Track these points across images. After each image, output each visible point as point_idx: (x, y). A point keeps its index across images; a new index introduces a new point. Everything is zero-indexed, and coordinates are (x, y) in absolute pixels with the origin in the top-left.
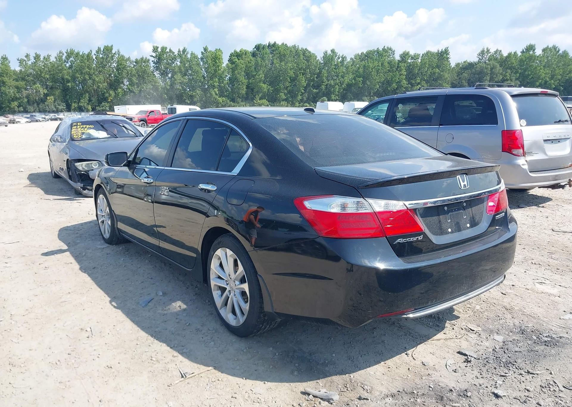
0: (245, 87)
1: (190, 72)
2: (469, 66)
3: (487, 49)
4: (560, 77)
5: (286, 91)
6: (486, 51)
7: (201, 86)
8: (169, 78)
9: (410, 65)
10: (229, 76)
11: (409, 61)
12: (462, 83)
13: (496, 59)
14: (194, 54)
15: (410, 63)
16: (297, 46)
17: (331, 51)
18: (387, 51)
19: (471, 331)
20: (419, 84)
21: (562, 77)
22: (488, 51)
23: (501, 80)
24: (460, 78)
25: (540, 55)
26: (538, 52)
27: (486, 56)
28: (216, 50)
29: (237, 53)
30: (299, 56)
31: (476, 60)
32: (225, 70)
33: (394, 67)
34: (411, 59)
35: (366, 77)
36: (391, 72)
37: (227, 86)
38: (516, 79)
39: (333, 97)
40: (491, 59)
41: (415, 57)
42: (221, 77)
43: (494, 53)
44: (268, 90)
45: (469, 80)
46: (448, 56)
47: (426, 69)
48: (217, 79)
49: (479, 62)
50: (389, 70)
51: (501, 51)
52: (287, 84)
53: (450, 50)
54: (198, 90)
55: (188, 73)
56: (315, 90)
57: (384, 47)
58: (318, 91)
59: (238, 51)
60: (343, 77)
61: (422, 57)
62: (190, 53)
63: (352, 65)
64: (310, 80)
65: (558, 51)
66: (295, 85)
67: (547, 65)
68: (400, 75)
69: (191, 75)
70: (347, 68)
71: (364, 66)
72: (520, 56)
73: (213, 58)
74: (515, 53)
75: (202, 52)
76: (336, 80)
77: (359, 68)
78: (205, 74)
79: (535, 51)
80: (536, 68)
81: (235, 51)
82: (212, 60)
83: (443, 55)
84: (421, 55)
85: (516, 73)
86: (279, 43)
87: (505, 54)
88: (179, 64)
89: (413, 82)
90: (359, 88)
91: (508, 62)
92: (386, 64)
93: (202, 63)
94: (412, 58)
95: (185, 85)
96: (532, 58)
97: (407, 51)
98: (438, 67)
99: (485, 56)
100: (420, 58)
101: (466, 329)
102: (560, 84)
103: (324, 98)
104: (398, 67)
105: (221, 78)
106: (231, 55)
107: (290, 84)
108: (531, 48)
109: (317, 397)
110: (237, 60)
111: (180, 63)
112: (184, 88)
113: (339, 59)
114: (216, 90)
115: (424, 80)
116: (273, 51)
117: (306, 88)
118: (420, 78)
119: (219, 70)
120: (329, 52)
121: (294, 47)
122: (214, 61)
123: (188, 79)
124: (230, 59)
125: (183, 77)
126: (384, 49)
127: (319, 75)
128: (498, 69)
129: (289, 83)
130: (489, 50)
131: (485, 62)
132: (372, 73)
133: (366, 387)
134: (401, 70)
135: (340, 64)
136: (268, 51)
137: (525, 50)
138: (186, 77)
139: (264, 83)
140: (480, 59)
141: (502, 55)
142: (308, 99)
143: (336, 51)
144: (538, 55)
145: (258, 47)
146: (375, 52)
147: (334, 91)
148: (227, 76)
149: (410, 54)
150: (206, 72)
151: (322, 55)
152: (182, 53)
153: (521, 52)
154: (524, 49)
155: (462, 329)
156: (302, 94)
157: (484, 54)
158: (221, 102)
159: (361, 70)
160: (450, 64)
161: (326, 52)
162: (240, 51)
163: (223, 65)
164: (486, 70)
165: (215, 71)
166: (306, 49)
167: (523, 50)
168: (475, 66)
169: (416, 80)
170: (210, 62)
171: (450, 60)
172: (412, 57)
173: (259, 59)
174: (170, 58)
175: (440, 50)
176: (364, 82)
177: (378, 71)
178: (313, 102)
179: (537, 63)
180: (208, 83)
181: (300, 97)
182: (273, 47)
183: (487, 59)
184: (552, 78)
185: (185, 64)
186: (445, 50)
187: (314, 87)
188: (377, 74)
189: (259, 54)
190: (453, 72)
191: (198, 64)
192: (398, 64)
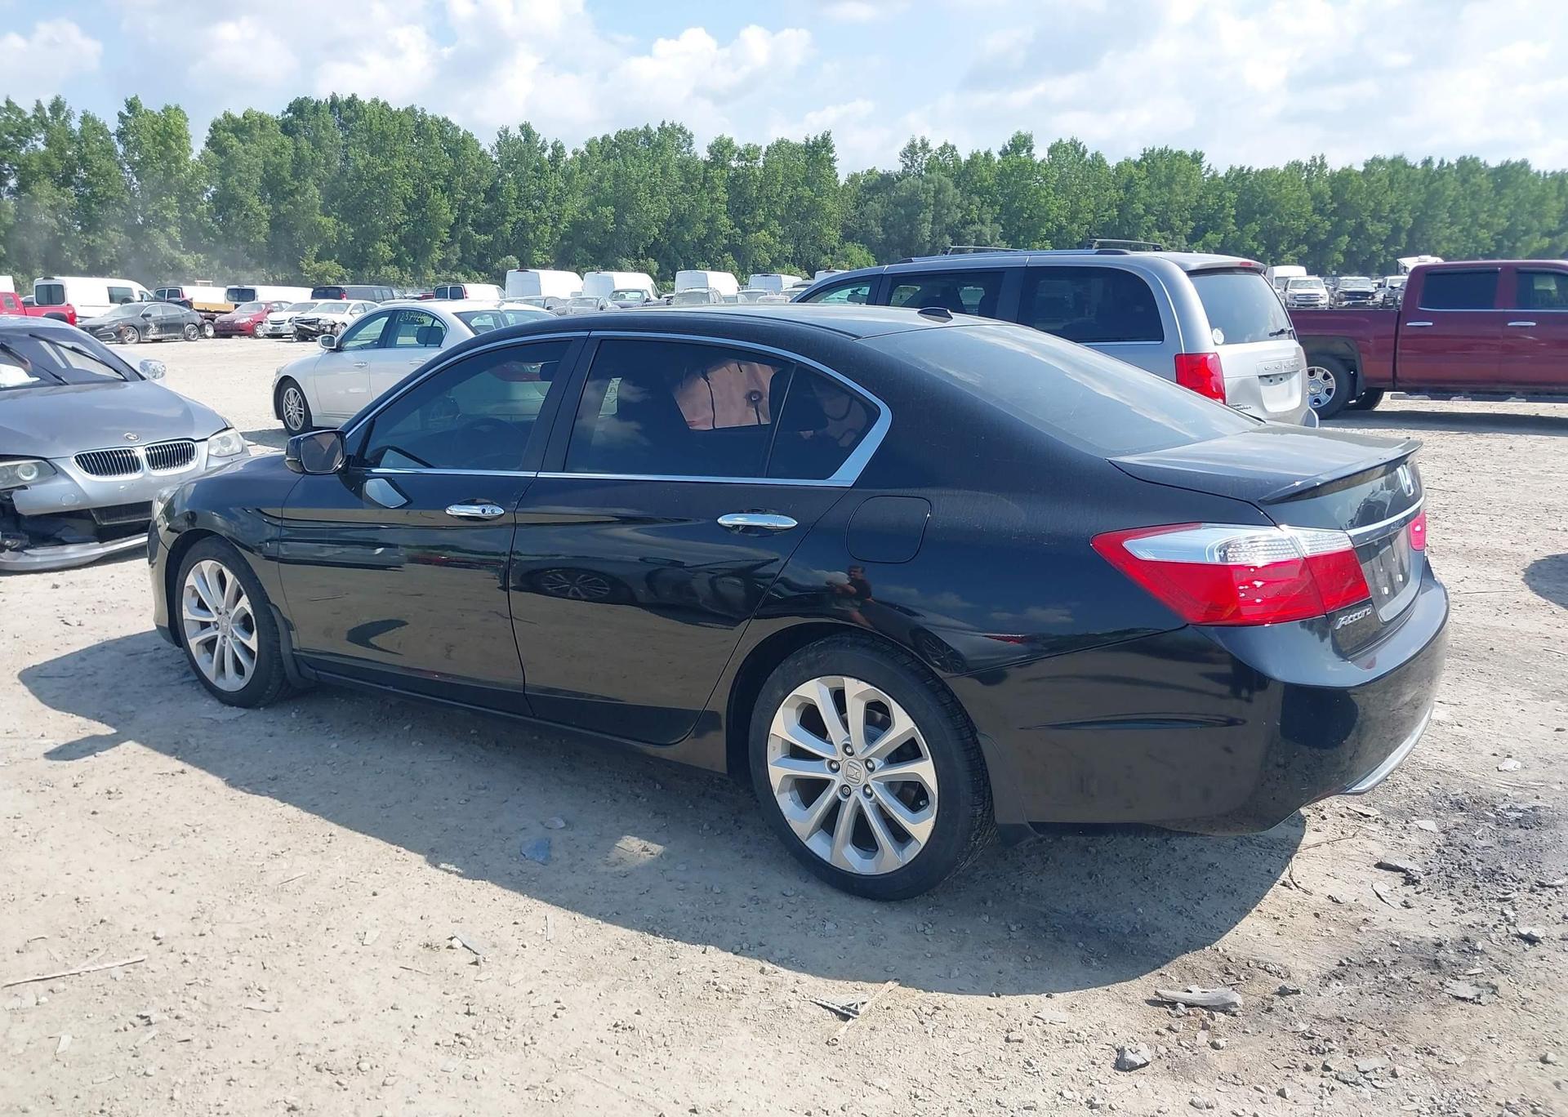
0: (265, 225)
1: (83, 174)
2: (881, 184)
3: (923, 140)
4: (1090, 217)
5: (395, 238)
6: (919, 145)
7: (124, 218)
8: (11, 191)
9: (738, 176)
10: (213, 189)
11: (734, 164)
12: (867, 225)
13: (944, 168)
14: (93, 120)
15: (735, 169)
16: (418, 108)
17: (522, 128)
18: (674, 135)
19: (1365, 819)
20: (761, 226)
21: (1095, 217)
22: (925, 146)
23: (960, 222)
24: (862, 214)
25: (1043, 161)
26: (1040, 154)
27: (922, 159)
28: (167, 109)
29: (233, 120)
30: (430, 140)
31: (896, 167)
32: (199, 171)
33: (696, 177)
34: (739, 159)
35: (623, 205)
36: (687, 193)
37: (210, 220)
38: (995, 220)
39: (538, 256)
40: (933, 168)
41: (748, 154)
42: (189, 192)
43: (938, 152)
44: (339, 234)
45: (884, 219)
46: (831, 155)
47: (779, 187)
48: (173, 200)
49: (905, 174)
50: (682, 187)
51: (954, 148)
52: (398, 218)
53: (835, 140)
54: (114, 230)
55: (78, 178)
56: (483, 238)
57: (664, 123)
58: (491, 238)
59: (239, 115)
60: (558, 201)
61: (767, 154)
62: (79, 115)
63: (581, 171)
64: (464, 208)
65: (1083, 155)
66: (422, 221)
67: (1062, 188)
68: (713, 201)
69: (86, 183)
70: (568, 177)
71: (616, 175)
72: (999, 163)
73: (158, 133)
74: (987, 154)
75: (121, 115)
76: (539, 209)
77: (600, 180)
78: (135, 180)
79: (1033, 151)
80: (1037, 192)
81: (227, 116)
82: (154, 139)
83: (819, 151)
84: (764, 150)
85: (992, 204)
86: (365, 98)
87: (964, 156)
88: (42, 147)
89: (747, 221)
90: (605, 232)
91: (972, 176)
92: (675, 172)
93: (120, 149)
94: (741, 157)
95: (67, 215)
96: (1026, 170)
97: (727, 136)
98: (808, 181)
99: (919, 160)
100: (762, 157)
101: (1349, 815)
102: (1090, 234)
103: (511, 258)
104: (705, 178)
105: (187, 196)
106: (215, 127)
107: (406, 217)
108: (1021, 143)
109: (1194, 1006)
110: (235, 141)
111: (47, 145)
112: (64, 222)
113: (544, 151)
114: (173, 230)
115: (776, 217)
116: (350, 120)
117: (453, 228)
118: (763, 210)
119: (179, 170)
120: (516, 132)
121: (411, 111)
122: (161, 143)
123: (76, 195)
124: (213, 137)
125: (59, 189)
126: (662, 129)
127: (492, 194)
128: (951, 193)
129: (404, 213)
130: (927, 144)
131: (920, 175)
132: (639, 194)
133: (1271, 968)
134: (713, 189)
135: (548, 167)
136: (332, 120)
137: (1009, 148)
138: (71, 190)
139: (327, 214)
140: (906, 165)
141: (958, 159)
142: (462, 260)
143: (535, 128)
144: (1038, 162)
145: (299, 108)
146: (639, 135)
147: (539, 239)
148: (207, 190)
149: (735, 144)
150: (136, 174)
151: (494, 139)
152: (48, 114)
153: (1000, 153)
154: (1007, 144)
155: (1342, 816)
156: (445, 246)
157: (916, 153)
158: (192, 267)
159: (606, 184)
160: (837, 176)
161: (506, 131)
162: (244, 117)
163: (191, 158)
164: (924, 196)
165: (168, 173)
166: (445, 120)
167: (1005, 149)
168: (898, 185)
169: (754, 217)
170: (148, 145)
171: (836, 164)
172: (739, 154)
173: (305, 144)
174: (11, 129)
175: (812, 139)
176: (618, 219)
177: (652, 190)
178: (476, 269)
179: (1038, 181)
180: (145, 209)
181: (438, 255)
182: (347, 110)
183: (923, 166)
184: (1072, 219)
185: (62, 150)
186: (823, 137)
187: (479, 227)
188: (652, 197)
189: (305, 127)
190: (846, 198)
191: (110, 152)
192: (706, 171)
